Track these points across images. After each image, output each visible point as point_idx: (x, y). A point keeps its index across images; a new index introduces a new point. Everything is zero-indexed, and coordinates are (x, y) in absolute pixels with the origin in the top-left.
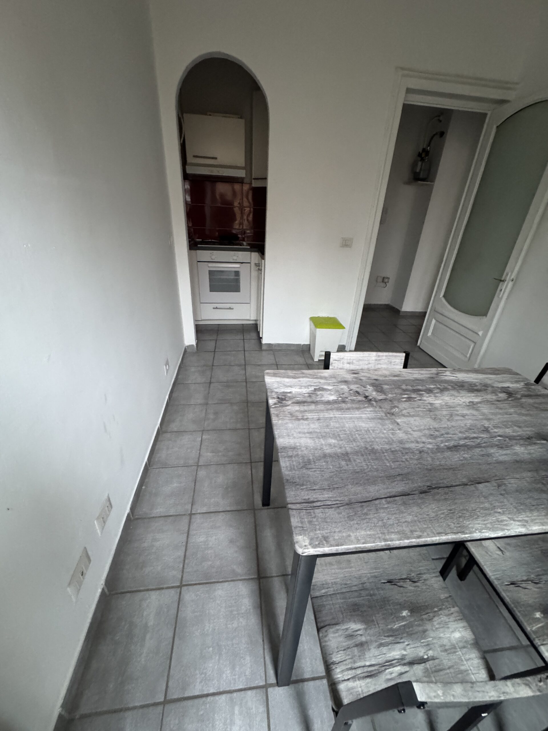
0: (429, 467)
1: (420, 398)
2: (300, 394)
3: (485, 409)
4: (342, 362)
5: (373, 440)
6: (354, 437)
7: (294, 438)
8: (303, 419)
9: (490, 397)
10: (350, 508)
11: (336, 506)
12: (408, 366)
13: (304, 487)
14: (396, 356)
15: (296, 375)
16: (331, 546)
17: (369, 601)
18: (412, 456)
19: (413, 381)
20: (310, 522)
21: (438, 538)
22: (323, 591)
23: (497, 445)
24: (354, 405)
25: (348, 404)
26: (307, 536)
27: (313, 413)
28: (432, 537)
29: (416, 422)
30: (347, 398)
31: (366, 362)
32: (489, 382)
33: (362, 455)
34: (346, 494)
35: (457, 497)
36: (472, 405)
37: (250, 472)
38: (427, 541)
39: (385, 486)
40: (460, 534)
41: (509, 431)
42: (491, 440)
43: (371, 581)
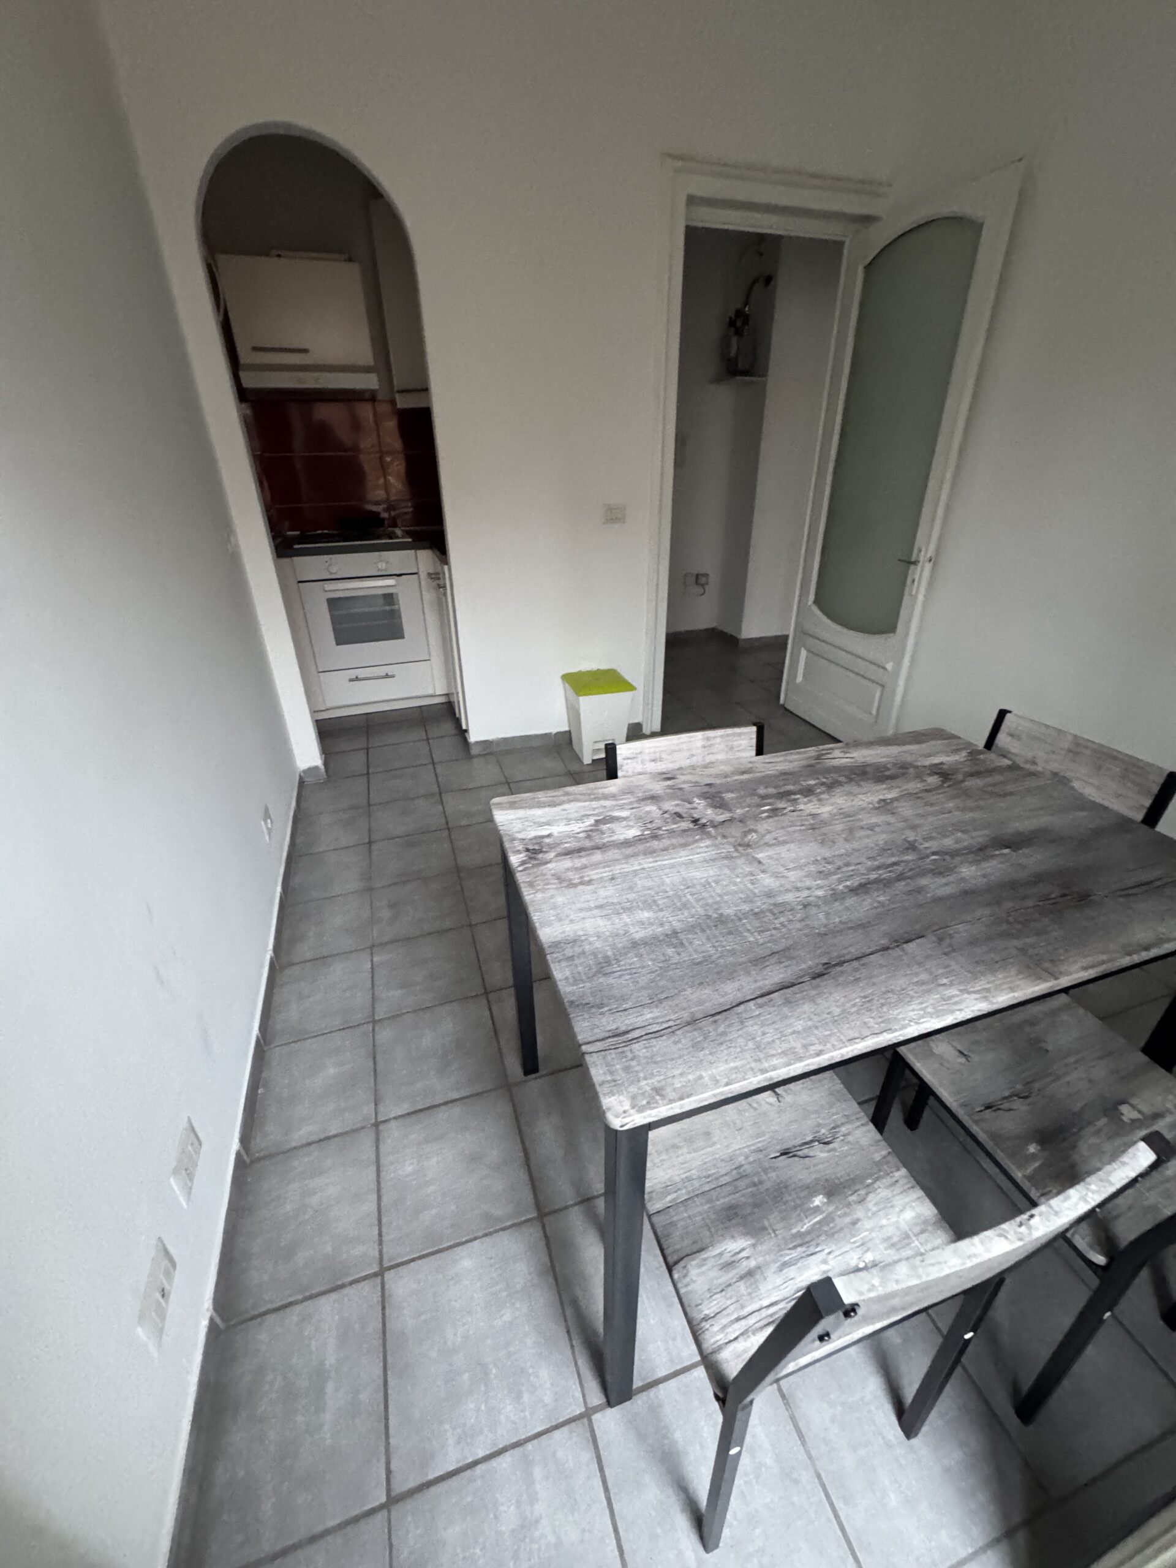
0: (822, 929)
1: (792, 808)
2: (570, 837)
3: (907, 810)
4: (639, 760)
5: (718, 899)
6: (684, 899)
7: (572, 921)
8: (582, 883)
9: (914, 786)
10: (695, 1030)
11: (670, 1030)
12: (765, 748)
13: (606, 1009)
14: (740, 734)
15: (555, 799)
16: (671, 1101)
17: (753, 1195)
18: (791, 917)
19: (776, 776)
20: (627, 1069)
21: (850, 1048)
22: (669, 1198)
23: (932, 870)
24: (674, 841)
25: (664, 841)
26: (625, 1093)
27: (598, 868)
28: (840, 1048)
29: (790, 853)
30: (659, 828)
31: (687, 754)
32: (909, 759)
33: (703, 931)
34: (685, 1005)
35: (876, 972)
36: (884, 806)
37: (487, 1013)
38: (832, 1057)
39: (750, 979)
40: (885, 1034)
41: (948, 842)
42: (920, 863)
43: (751, 1159)
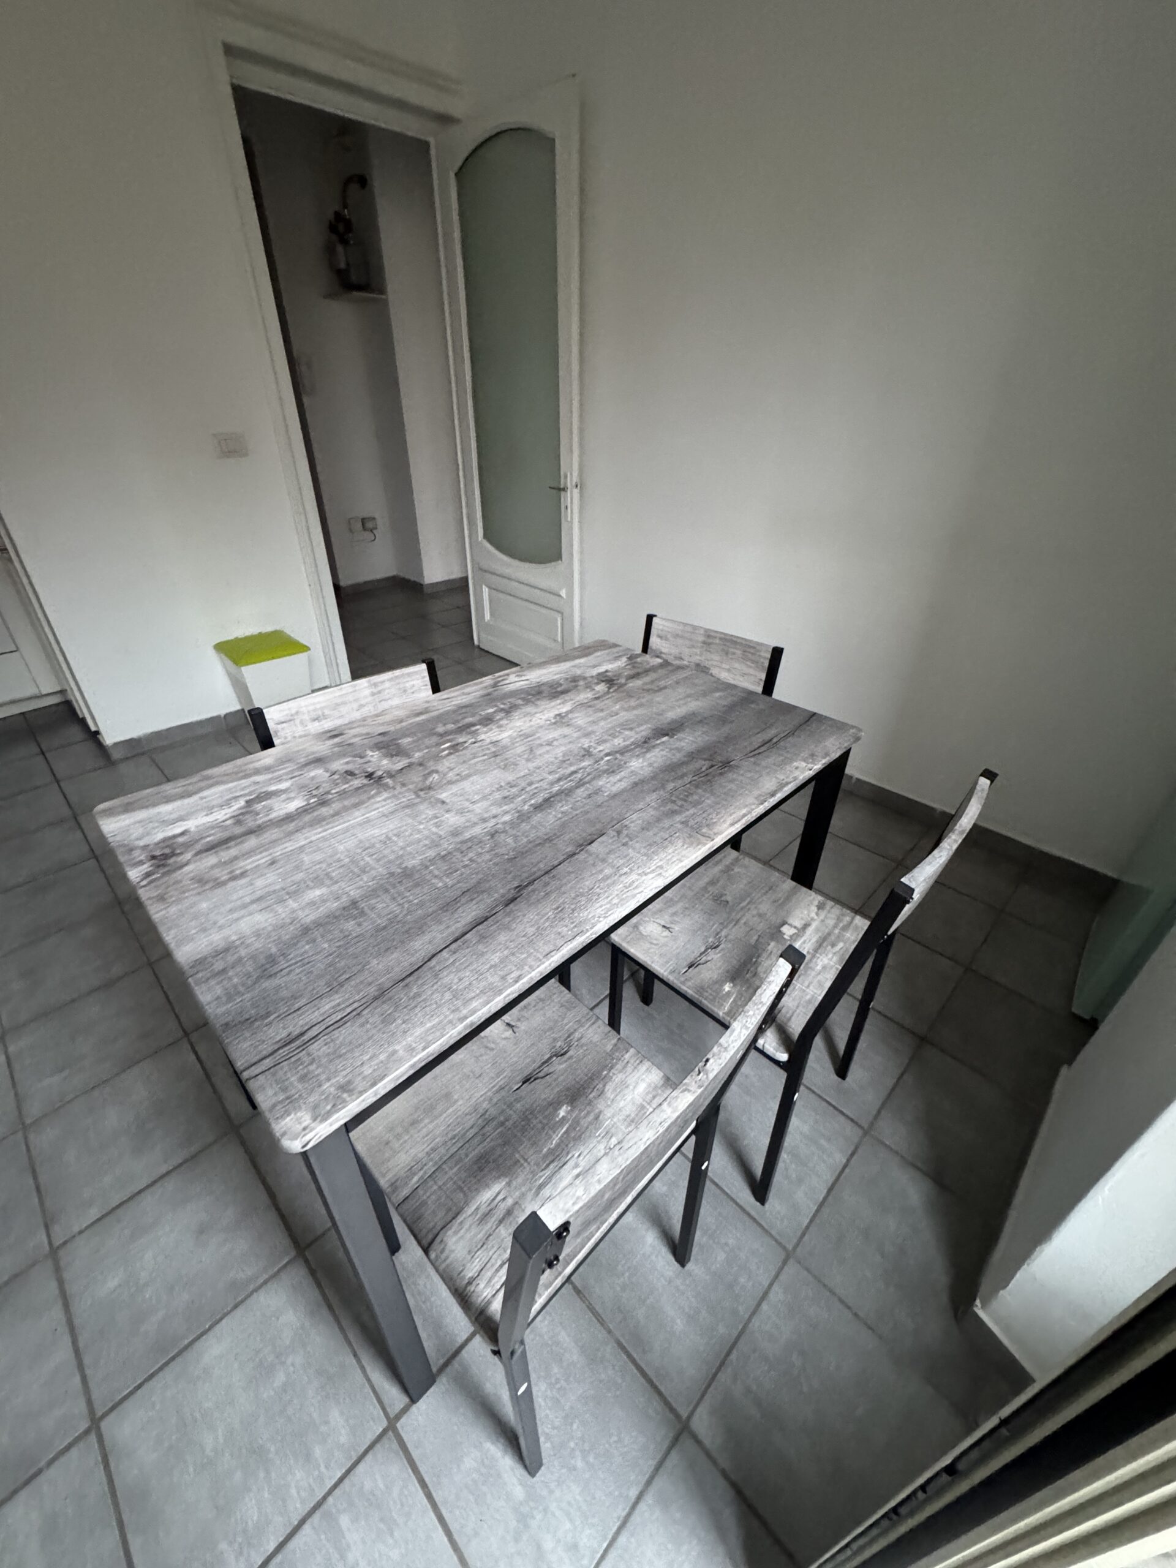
0: (511, 854)
1: (473, 740)
2: (212, 828)
3: (581, 719)
4: (297, 722)
5: (401, 853)
6: (362, 863)
7: (221, 928)
8: (234, 878)
9: (585, 696)
10: (384, 1002)
11: (354, 1013)
12: (441, 686)
13: (272, 1017)
14: (409, 675)
15: (190, 788)
16: (361, 1093)
17: (501, 1134)
18: (479, 850)
19: (454, 711)
20: (303, 1078)
21: (547, 964)
22: (416, 1179)
23: (608, 770)
24: (346, 803)
25: (334, 805)
26: (304, 1107)
27: (251, 856)
28: (539, 966)
29: (473, 785)
30: (328, 793)
31: (355, 705)
32: (578, 672)
33: (387, 891)
34: (370, 980)
35: (564, 881)
36: (561, 720)
37: (193, 1057)
38: (531, 978)
39: (442, 927)
40: (578, 938)
41: (618, 742)
42: (596, 766)
43: (495, 1100)
